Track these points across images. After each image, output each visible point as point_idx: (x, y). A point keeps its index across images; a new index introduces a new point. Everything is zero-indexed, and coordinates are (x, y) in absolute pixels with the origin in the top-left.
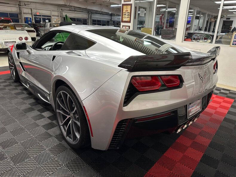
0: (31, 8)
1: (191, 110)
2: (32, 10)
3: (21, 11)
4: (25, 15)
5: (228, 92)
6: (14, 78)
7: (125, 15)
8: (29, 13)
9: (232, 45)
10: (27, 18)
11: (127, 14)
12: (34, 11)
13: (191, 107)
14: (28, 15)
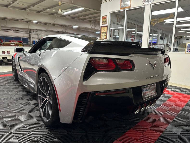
0: (38, 35)
1: (146, 93)
2: (38, 36)
3: (31, 36)
4: (33, 39)
5: (187, 91)
6: (14, 78)
7: (103, 34)
8: (36, 38)
9: (186, 52)
10: (34, 41)
11: (104, 33)
12: (40, 36)
13: (146, 91)
14: (35, 39)
